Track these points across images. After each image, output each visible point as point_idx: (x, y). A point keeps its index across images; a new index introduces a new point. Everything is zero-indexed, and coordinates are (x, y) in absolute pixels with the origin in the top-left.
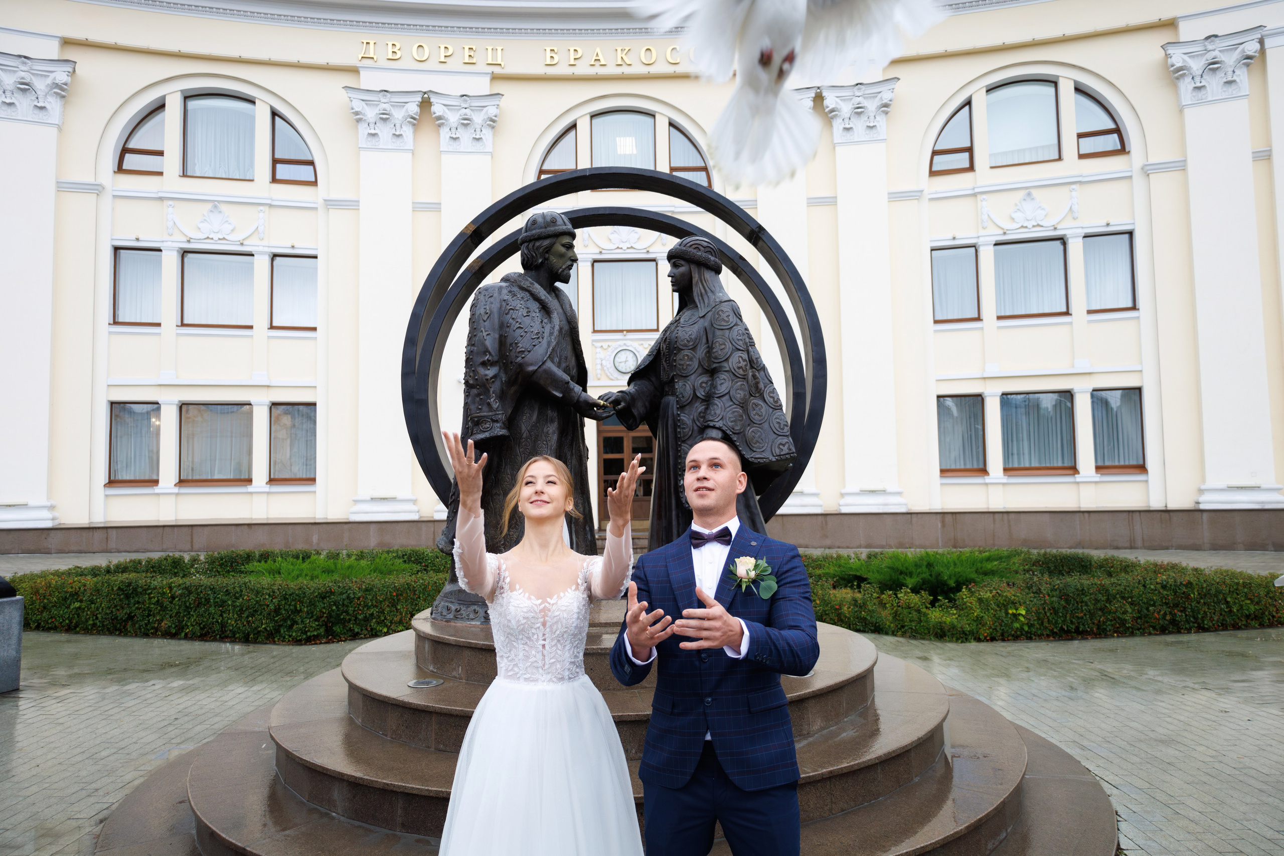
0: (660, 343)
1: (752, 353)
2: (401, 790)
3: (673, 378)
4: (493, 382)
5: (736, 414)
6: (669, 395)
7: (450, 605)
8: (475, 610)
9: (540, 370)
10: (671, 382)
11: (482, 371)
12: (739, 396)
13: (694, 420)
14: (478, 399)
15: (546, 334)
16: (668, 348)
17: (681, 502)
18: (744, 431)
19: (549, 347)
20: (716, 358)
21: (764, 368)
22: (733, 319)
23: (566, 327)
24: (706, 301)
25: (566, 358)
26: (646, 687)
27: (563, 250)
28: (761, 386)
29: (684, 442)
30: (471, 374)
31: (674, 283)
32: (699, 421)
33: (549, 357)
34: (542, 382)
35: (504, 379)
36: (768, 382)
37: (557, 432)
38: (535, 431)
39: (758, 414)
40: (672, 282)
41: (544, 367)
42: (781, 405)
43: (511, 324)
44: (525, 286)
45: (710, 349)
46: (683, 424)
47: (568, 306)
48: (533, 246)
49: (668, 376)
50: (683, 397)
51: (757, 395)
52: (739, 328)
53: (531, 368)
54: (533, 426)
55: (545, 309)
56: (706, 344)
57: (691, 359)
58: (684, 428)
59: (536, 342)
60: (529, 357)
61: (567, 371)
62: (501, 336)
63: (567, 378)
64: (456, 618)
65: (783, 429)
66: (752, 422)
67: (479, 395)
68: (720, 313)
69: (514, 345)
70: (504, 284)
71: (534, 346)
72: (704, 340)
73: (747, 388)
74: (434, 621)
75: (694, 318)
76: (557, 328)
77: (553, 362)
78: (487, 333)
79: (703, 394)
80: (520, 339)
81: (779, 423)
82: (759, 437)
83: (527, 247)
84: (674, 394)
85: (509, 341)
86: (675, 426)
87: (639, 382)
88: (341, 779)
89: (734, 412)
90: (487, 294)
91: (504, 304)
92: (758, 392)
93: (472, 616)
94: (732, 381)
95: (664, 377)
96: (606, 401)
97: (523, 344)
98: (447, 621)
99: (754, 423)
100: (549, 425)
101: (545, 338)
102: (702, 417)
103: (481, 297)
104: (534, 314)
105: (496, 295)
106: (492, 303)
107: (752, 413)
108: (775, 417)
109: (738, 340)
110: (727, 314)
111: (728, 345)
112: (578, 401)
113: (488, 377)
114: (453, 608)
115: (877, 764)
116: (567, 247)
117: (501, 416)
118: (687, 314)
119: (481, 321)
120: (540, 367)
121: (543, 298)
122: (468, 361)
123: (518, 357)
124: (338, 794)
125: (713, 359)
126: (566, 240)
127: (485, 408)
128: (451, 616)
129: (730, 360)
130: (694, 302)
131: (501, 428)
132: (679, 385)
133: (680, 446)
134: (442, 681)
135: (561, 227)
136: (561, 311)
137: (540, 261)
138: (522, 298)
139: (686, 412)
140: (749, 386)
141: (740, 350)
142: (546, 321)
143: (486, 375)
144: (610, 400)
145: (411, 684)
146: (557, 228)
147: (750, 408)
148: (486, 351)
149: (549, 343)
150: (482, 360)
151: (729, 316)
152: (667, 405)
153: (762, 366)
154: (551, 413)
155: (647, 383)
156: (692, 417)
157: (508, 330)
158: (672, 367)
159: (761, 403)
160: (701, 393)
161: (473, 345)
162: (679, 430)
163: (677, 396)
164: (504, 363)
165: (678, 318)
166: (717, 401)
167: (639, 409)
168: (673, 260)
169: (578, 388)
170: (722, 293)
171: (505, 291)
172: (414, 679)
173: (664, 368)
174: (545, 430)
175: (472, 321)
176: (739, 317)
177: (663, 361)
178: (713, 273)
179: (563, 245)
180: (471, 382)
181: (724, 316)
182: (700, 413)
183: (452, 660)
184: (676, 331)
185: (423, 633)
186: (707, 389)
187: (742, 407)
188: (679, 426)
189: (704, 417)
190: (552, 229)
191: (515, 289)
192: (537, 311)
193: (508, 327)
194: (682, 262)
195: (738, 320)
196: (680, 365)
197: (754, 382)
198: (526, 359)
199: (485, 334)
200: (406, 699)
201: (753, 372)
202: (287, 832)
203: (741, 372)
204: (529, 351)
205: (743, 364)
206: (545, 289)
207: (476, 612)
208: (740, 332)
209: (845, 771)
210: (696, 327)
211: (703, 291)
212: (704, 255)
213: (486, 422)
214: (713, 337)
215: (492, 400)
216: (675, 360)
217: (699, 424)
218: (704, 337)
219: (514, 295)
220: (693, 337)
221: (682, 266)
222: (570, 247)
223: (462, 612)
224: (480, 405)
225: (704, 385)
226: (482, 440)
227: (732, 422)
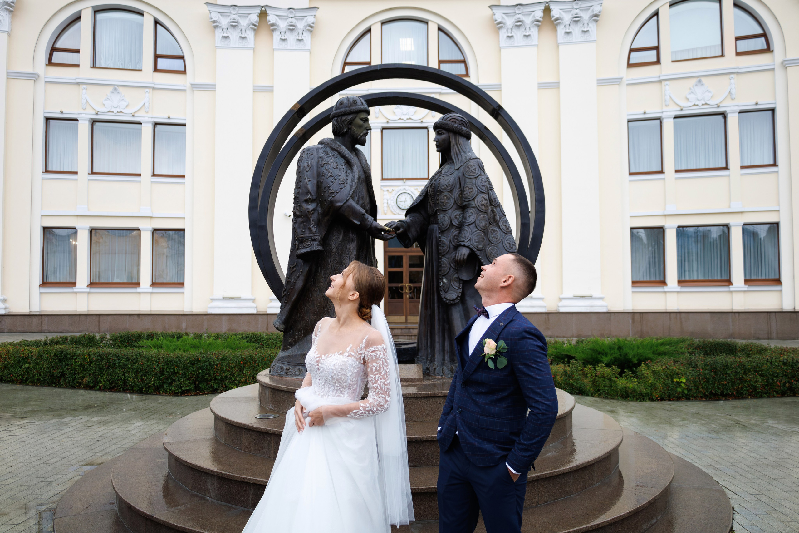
0: (428, 188)
1: (491, 195)
2: (253, 482)
3: (436, 212)
4: (313, 213)
5: (479, 237)
6: (433, 223)
7: (283, 366)
8: (299, 369)
9: (345, 205)
10: (435, 214)
11: (305, 206)
12: (481, 224)
13: (450, 241)
14: (302, 225)
15: (349, 181)
16: (434, 191)
17: (441, 297)
18: (485, 249)
19: (351, 190)
20: (466, 198)
21: (499, 206)
22: (478, 171)
23: (363, 176)
24: (460, 159)
25: (363, 197)
26: (415, 421)
27: (361, 122)
28: (498, 217)
29: (443, 256)
30: (298, 208)
31: (438, 146)
32: (454, 241)
33: (351, 196)
34: (346, 214)
35: (320, 212)
36: (502, 215)
37: (356, 249)
38: (341, 248)
39: (495, 237)
40: (436, 145)
41: (348, 203)
42: (511, 231)
43: (325, 174)
44: (335, 148)
45: (462, 192)
46: (443, 244)
47: (364, 162)
48: (341, 120)
49: (433, 210)
50: (443, 225)
51: (495, 224)
52: (482, 177)
53: (339, 204)
54: (340, 244)
55: (349, 163)
56: (459, 188)
57: (449, 199)
58: (443, 247)
59: (342, 186)
60: (338, 197)
61: (363, 206)
62: (318, 182)
63: (363, 211)
64: (286, 374)
65: (512, 248)
66: (490, 242)
67: (303, 222)
68: (470, 167)
69: (327, 188)
70: (320, 146)
71: (341, 189)
72: (458, 186)
73: (487, 219)
74: (272, 376)
75: (452, 170)
76: (357, 176)
77: (353, 200)
78: (309, 180)
79: (457, 223)
80: (331, 184)
81: (509, 243)
82: (495, 253)
83: (337, 121)
84: (437, 223)
85: (324, 185)
86: (438, 245)
87: (413, 215)
88: (213, 475)
89: (478, 235)
90: (309, 153)
91: (320, 160)
92: (495, 222)
93: (297, 373)
94: (477, 214)
95: (430, 211)
96: (390, 227)
97: (334, 187)
98: (280, 377)
99: (492, 243)
100: (351, 244)
101: (349, 183)
102: (456, 239)
103: (305, 155)
104: (341, 167)
105: (315, 153)
106: (312, 159)
107: (491, 237)
108: (506, 239)
109: (482, 186)
110: (474, 167)
111: (475, 189)
112: (371, 227)
113: (309, 210)
114: (285, 367)
115: (570, 472)
116: (364, 121)
117: (318, 237)
118: (446, 167)
119: (305, 172)
120: (345, 203)
121: (347, 155)
122: (295, 199)
123: (330, 196)
124: (210, 485)
125: (464, 199)
126: (363, 115)
127: (307, 231)
128: (283, 373)
129: (476, 200)
130: (452, 159)
131: (318, 245)
132: (440, 216)
133: (441, 258)
134: (278, 415)
135: (360, 107)
136: (359, 165)
137: (345, 130)
138: (333, 156)
139: (445, 235)
140: (489, 218)
141: (482, 192)
142: (349, 171)
143: (308, 209)
144: (393, 226)
145: (257, 416)
146: (357, 107)
147: (489, 233)
148: (308, 192)
149: (351, 187)
150: (305, 198)
151: (475, 169)
152: (432, 231)
153: (498, 204)
154: (352, 236)
155: (417, 215)
156: (449, 239)
157: (323, 177)
158: (436, 204)
159: (497, 229)
160: (455, 222)
161: (299, 188)
162: (440, 248)
163: (439, 224)
164: (320, 201)
165: (440, 170)
166: (466, 228)
167: (413, 233)
168: (437, 130)
169: (371, 218)
170: (471, 153)
171: (321, 151)
172: (259, 413)
173: (431, 205)
174: (348, 247)
175: (299, 172)
176: (483, 169)
177: (430, 200)
178: (465, 139)
179: (362, 119)
180: (298, 213)
181: (472, 169)
182: (455, 236)
183: (284, 402)
184: (439, 179)
185: (265, 383)
186: (460, 219)
187: (484, 232)
188: (440, 245)
189: (457, 239)
190: (353, 108)
191: (328, 150)
192: (343, 164)
193: (323, 175)
194: (444, 131)
195: (482, 172)
196: (441, 203)
197: (492, 215)
198: (335, 198)
199: (307, 180)
200: (255, 425)
201: (492, 208)
202: (179, 507)
203: (483, 208)
204: (337, 193)
205: (485, 202)
206: (348, 150)
207: (300, 370)
208: (483, 180)
209: (548, 476)
210: (453, 176)
211: (458, 151)
212: (459, 126)
213: (308, 241)
214: (465, 183)
215: (312, 226)
216: (438, 199)
217: (454, 244)
218: (458, 183)
219: (328, 154)
220: (450, 183)
221: (444, 134)
222: (366, 120)
223: (291, 370)
224: (304, 229)
225: (458, 217)
226: (305, 253)
227: (476, 242)
